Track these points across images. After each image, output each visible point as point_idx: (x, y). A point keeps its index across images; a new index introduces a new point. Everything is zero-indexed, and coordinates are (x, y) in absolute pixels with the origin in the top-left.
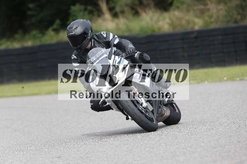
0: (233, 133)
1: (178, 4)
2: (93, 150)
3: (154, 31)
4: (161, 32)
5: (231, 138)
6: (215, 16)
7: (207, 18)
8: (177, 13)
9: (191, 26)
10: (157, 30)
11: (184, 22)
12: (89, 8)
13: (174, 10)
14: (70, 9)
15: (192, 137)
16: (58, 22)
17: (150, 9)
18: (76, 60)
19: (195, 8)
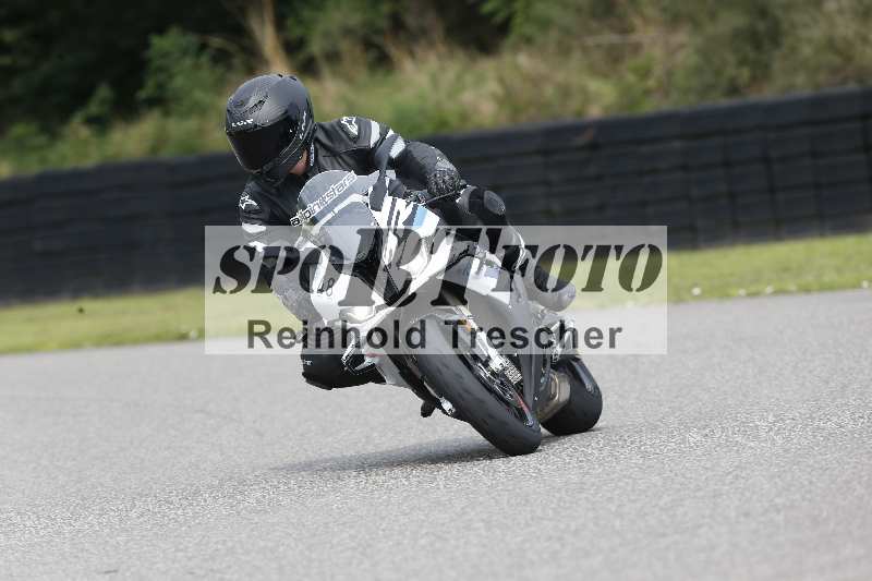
0: (724, 484)
1: (528, 30)
2: (230, 544)
3: (443, 123)
4: (469, 128)
5: (719, 500)
6: (658, 71)
7: (631, 78)
8: (523, 60)
9: (574, 104)
10: (454, 121)
11: (549, 91)
12: (216, 42)
13: (516, 49)
14: (146, 45)
15: (580, 499)
16: (104, 92)
17: (431, 45)
18: (256, 212)
19: (590, 41)
